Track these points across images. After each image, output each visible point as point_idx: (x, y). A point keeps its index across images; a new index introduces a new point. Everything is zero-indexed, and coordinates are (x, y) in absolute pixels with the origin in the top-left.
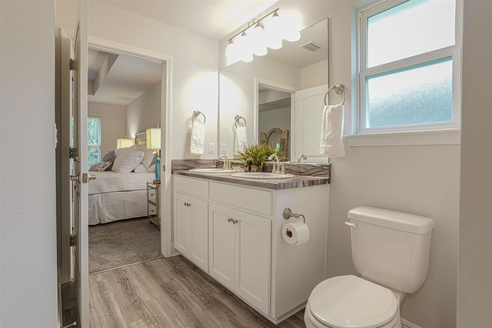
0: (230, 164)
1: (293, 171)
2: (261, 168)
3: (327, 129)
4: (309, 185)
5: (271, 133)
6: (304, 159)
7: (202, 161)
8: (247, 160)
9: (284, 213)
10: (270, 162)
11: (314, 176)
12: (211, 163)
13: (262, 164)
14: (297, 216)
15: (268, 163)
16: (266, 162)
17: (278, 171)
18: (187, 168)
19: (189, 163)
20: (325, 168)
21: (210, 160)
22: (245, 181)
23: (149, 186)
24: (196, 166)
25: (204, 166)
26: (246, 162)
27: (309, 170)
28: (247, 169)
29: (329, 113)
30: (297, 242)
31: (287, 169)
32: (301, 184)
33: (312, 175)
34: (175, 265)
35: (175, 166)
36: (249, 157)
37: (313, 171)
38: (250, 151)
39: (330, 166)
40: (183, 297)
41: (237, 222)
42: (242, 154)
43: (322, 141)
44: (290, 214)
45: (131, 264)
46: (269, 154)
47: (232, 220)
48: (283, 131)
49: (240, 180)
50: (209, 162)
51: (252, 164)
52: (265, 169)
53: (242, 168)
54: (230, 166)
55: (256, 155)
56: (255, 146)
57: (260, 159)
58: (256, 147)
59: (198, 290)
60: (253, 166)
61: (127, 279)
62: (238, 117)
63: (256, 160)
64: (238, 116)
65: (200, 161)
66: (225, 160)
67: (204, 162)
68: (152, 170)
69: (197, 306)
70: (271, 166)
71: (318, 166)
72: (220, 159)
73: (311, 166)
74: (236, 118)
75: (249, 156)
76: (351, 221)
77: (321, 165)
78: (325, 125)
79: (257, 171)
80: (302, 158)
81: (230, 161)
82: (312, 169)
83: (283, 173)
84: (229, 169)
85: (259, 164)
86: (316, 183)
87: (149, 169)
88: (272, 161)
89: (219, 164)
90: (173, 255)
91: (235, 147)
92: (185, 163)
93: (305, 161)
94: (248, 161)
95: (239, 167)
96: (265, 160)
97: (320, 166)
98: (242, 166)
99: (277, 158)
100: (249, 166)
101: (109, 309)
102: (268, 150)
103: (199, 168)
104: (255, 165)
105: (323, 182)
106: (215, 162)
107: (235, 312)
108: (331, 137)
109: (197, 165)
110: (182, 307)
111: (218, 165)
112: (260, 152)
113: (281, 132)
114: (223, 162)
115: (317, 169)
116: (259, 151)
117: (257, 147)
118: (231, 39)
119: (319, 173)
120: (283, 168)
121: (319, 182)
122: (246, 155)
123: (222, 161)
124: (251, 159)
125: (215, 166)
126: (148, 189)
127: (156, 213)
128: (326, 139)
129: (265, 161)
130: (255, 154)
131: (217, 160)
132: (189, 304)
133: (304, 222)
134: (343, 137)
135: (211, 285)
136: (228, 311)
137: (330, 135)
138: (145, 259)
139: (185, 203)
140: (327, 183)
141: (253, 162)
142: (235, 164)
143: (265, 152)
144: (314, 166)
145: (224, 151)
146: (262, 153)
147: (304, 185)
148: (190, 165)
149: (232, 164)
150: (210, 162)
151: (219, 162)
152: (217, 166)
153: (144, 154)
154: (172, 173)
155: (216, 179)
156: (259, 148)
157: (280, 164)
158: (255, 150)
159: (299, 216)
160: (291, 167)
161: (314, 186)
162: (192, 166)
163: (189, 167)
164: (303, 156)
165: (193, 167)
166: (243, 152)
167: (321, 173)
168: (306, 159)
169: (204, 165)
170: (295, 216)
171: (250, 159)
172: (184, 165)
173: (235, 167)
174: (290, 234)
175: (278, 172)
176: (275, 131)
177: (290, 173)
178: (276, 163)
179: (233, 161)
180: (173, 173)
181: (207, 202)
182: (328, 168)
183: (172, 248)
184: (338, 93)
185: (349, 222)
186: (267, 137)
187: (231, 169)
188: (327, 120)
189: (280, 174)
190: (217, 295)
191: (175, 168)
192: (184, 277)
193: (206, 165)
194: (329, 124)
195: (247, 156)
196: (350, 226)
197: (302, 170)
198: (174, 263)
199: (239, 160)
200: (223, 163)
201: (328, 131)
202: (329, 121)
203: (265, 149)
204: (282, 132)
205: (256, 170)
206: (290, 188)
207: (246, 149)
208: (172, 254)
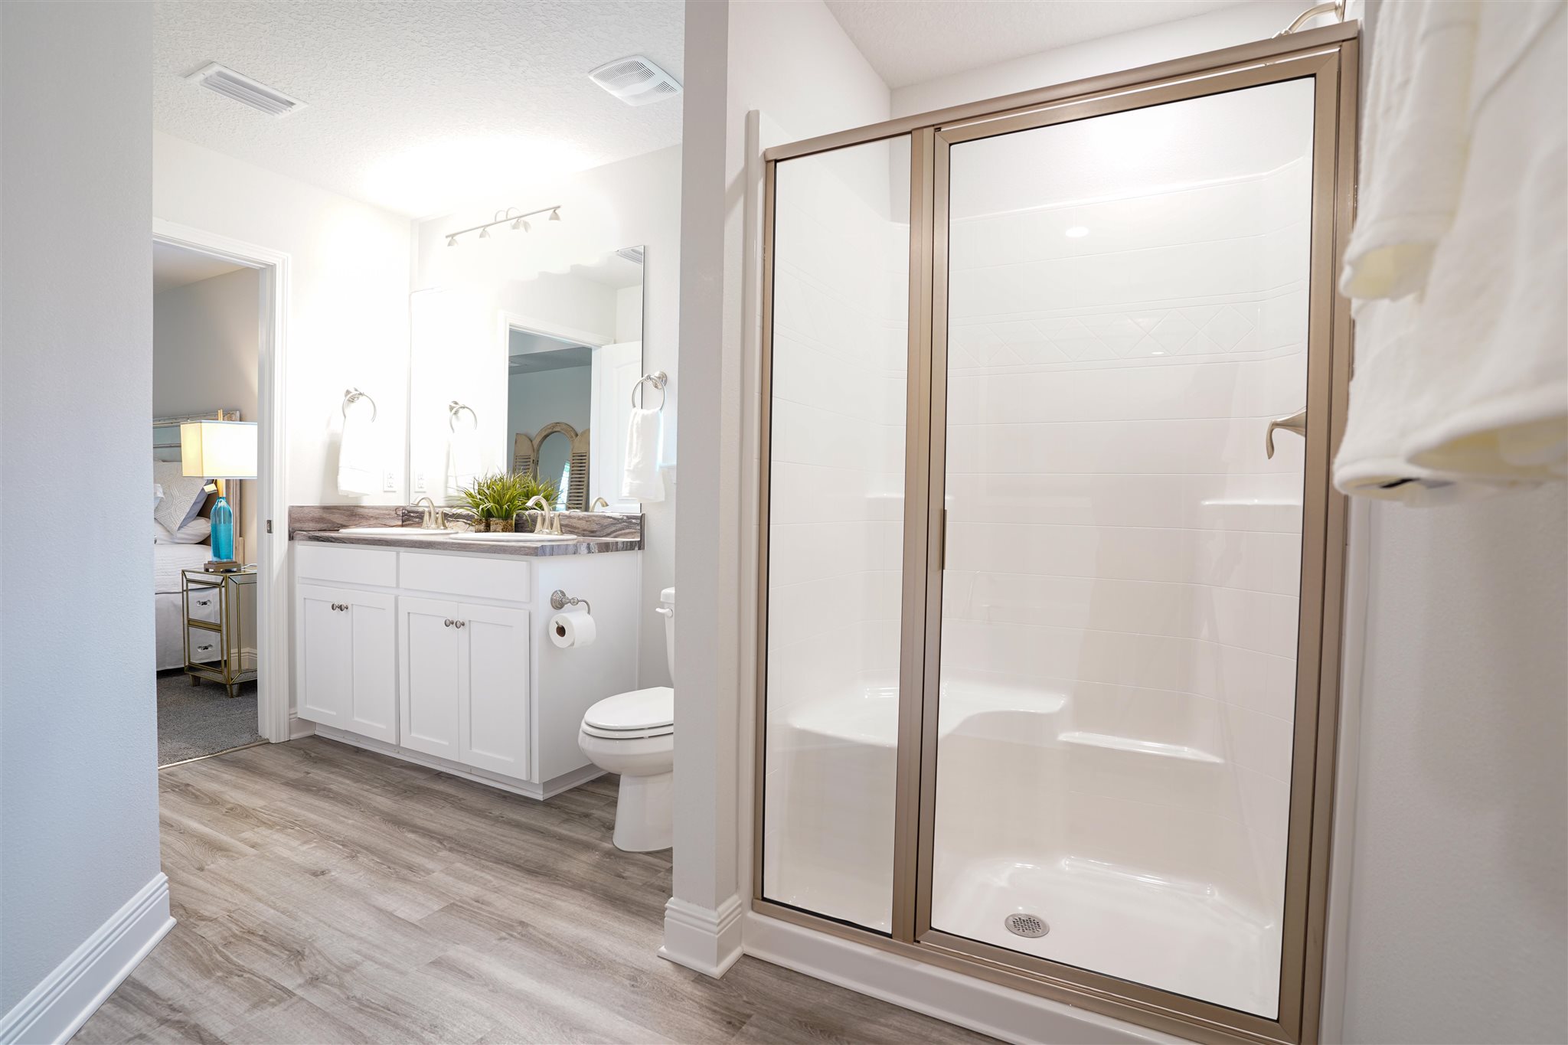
0: (439, 516)
1: (578, 528)
2: (511, 524)
3: (634, 452)
4: (600, 552)
5: (546, 437)
6: (603, 506)
7: (366, 510)
8: (481, 507)
9: (552, 599)
10: (532, 512)
11: (615, 537)
12: (389, 515)
13: (515, 516)
14: (575, 602)
15: (527, 513)
16: (523, 512)
17: (547, 529)
18: (330, 525)
19: (333, 513)
20: (634, 521)
21: (387, 508)
22: (480, 545)
23: (189, 581)
24: (351, 523)
25: (373, 522)
26: (478, 512)
27: (606, 527)
28: (482, 527)
29: (637, 424)
30: (573, 644)
31: (566, 526)
32: (583, 549)
33: (612, 535)
34: (305, 752)
35: (299, 520)
36: (486, 500)
37: (614, 529)
38: (488, 489)
39: (642, 518)
40: (344, 792)
41: (463, 625)
42: (471, 495)
43: (626, 473)
44: (563, 600)
45: (181, 762)
46: (530, 495)
47: (453, 623)
48: (579, 432)
49: (470, 544)
50: (384, 512)
51: (494, 517)
52: (520, 527)
53: (468, 526)
54: (440, 520)
55: (502, 496)
56: (499, 477)
57: (511, 506)
58: (501, 479)
59: (376, 780)
60: (494, 519)
61: (188, 785)
62: (458, 406)
63: (501, 508)
64: (456, 403)
65: (360, 510)
66: (429, 507)
67: (371, 512)
68: (191, 537)
69: (379, 799)
70: (534, 520)
71: (622, 519)
72: (417, 505)
73: (611, 518)
74: (451, 408)
75: (486, 498)
76: (666, 606)
77: (627, 517)
78: (631, 444)
79: (504, 530)
80: (598, 503)
81: (441, 510)
82: (612, 524)
83: (556, 533)
84: (438, 528)
85: (507, 516)
86: (614, 547)
87: (180, 535)
88: (535, 509)
89: (410, 517)
90: (294, 736)
91: (450, 478)
92: (325, 515)
93: (604, 509)
94: (482, 509)
95: (461, 523)
96: (520, 507)
97: (625, 518)
98: (469, 522)
99: (544, 502)
100: (487, 520)
101: (172, 826)
102: (528, 487)
103: (357, 526)
104: (499, 517)
105: (629, 547)
106: (400, 513)
107: (461, 796)
108: (640, 466)
109: (354, 518)
110: (348, 803)
111: (408, 520)
112: (510, 491)
113: (573, 434)
114: (423, 513)
115: (620, 523)
116: (509, 488)
117: (503, 479)
118: (452, 236)
119: (623, 531)
120: (556, 523)
121: (620, 545)
122: (479, 497)
123: (420, 509)
124: (489, 505)
125: (400, 523)
126: (187, 590)
127: (222, 656)
128: (631, 468)
129: (521, 509)
130: (499, 495)
131: (404, 508)
132: (361, 799)
133: (589, 613)
134: (661, 467)
135: (404, 770)
136: (446, 797)
137: (638, 463)
138: (219, 749)
139: (333, 605)
140: (637, 548)
141: (495, 512)
142: (451, 516)
143: (520, 491)
144: (614, 519)
145: (421, 487)
146: (515, 493)
147: (589, 550)
148: (337, 518)
149: (446, 516)
150: (387, 512)
151: (409, 512)
152: (405, 523)
153: (161, 490)
154: (291, 538)
155: (417, 545)
156: (509, 480)
157: (552, 515)
158: (498, 487)
159: (579, 601)
160: (575, 520)
161: (610, 553)
162: (341, 523)
163: (333, 523)
164: (601, 500)
165: (344, 523)
166: (472, 492)
167: (627, 531)
168: (607, 505)
169: (372, 519)
170: (572, 601)
171: (487, 504)
172: (320, 520)
173: (451, 524)
174: (561, 631)
175: (547, 531)
176: (556, 432)
177: (571, 533)
178: (543, 512)
179: (447, 510)
180: (293, 539)
181: (393, 596)
182: (639, 521)
183: (290, 719)
184: (656, 387)
185: (663, 608)
186: (535, 446)
187: (442, 527)
188: (635, 435)
189: (550, 534)
190: (421, 780)
191: (297, 525)
192: (337, 766)
193: (377, 518)
194: (637, 443)
195: (480, 499)
196: (663, 615)
197: (595, 527)
198: (300, 749)
199: (462, 507)
200: (420, 516)
201: (636, 455)
202: (638, 437)
203: (520, 485)
204: (577, 435)
205: (501, 527)
206: (563, 554)
207: (479, 484)
208: (290, 734)
